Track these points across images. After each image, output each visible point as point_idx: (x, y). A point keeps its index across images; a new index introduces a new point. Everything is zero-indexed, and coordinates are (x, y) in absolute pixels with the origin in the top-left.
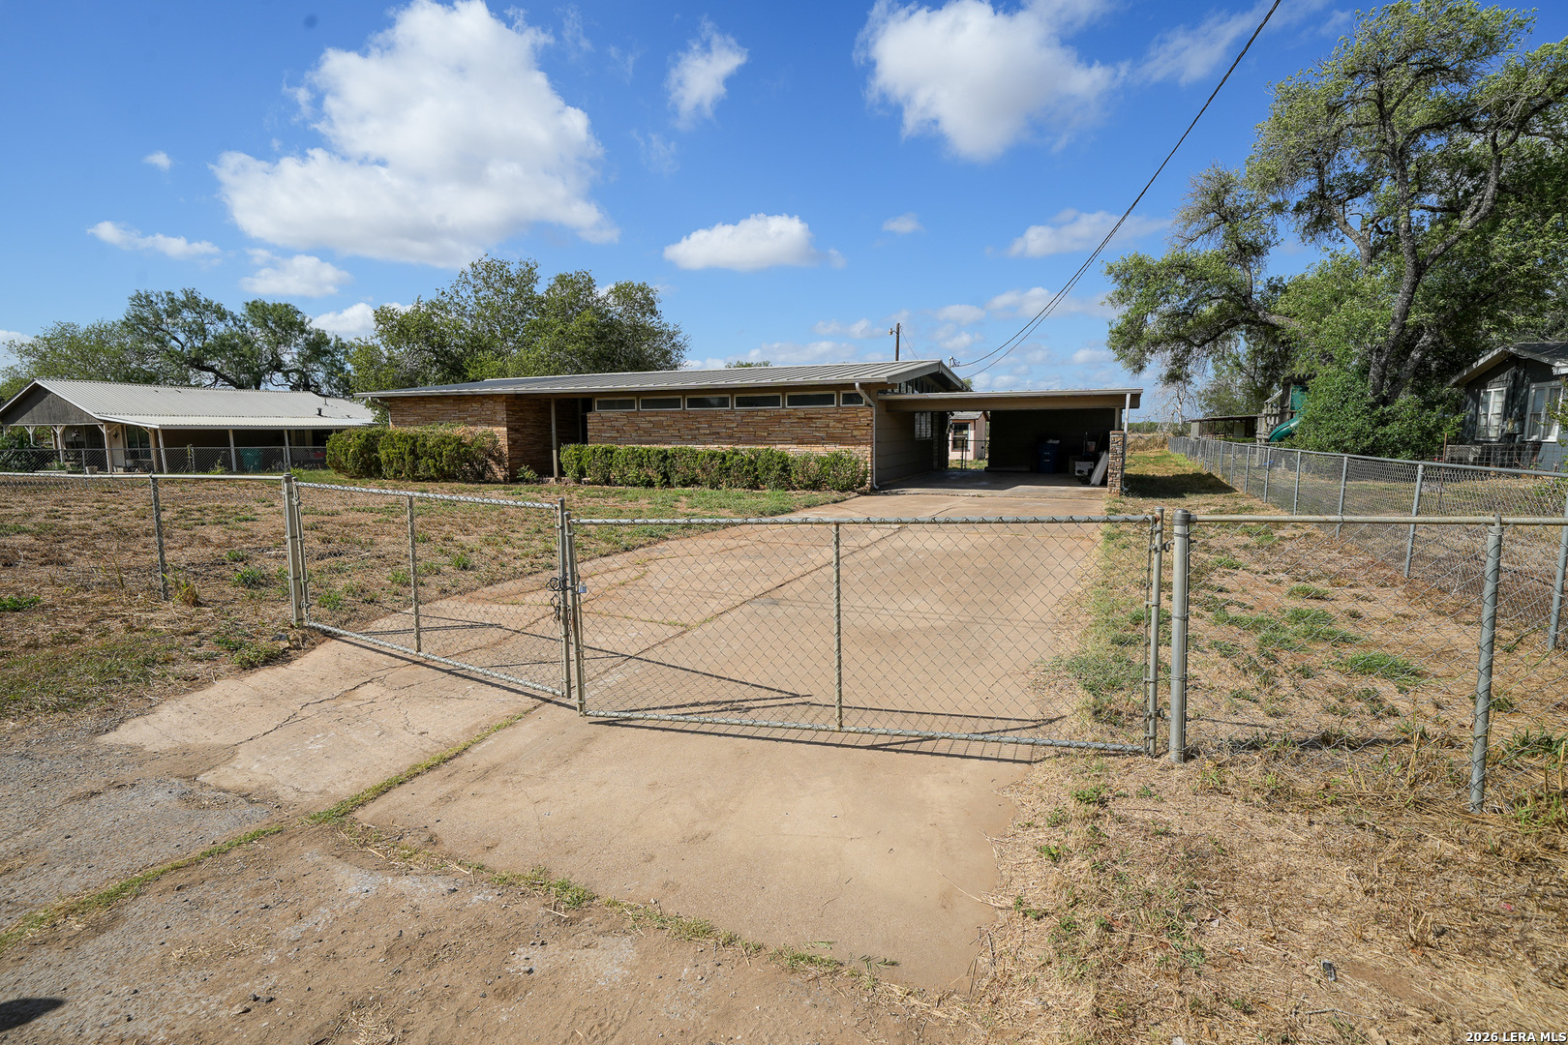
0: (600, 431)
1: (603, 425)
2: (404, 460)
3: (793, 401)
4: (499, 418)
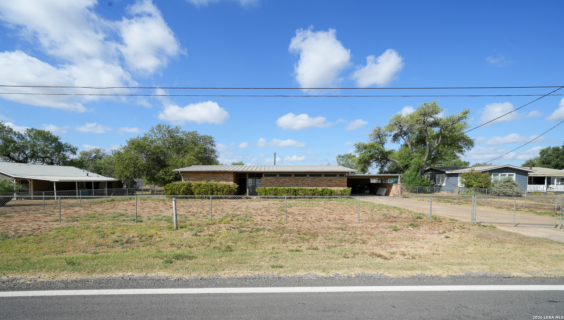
1: (267, 181)
3: (326, 176)
4: (230, 179)
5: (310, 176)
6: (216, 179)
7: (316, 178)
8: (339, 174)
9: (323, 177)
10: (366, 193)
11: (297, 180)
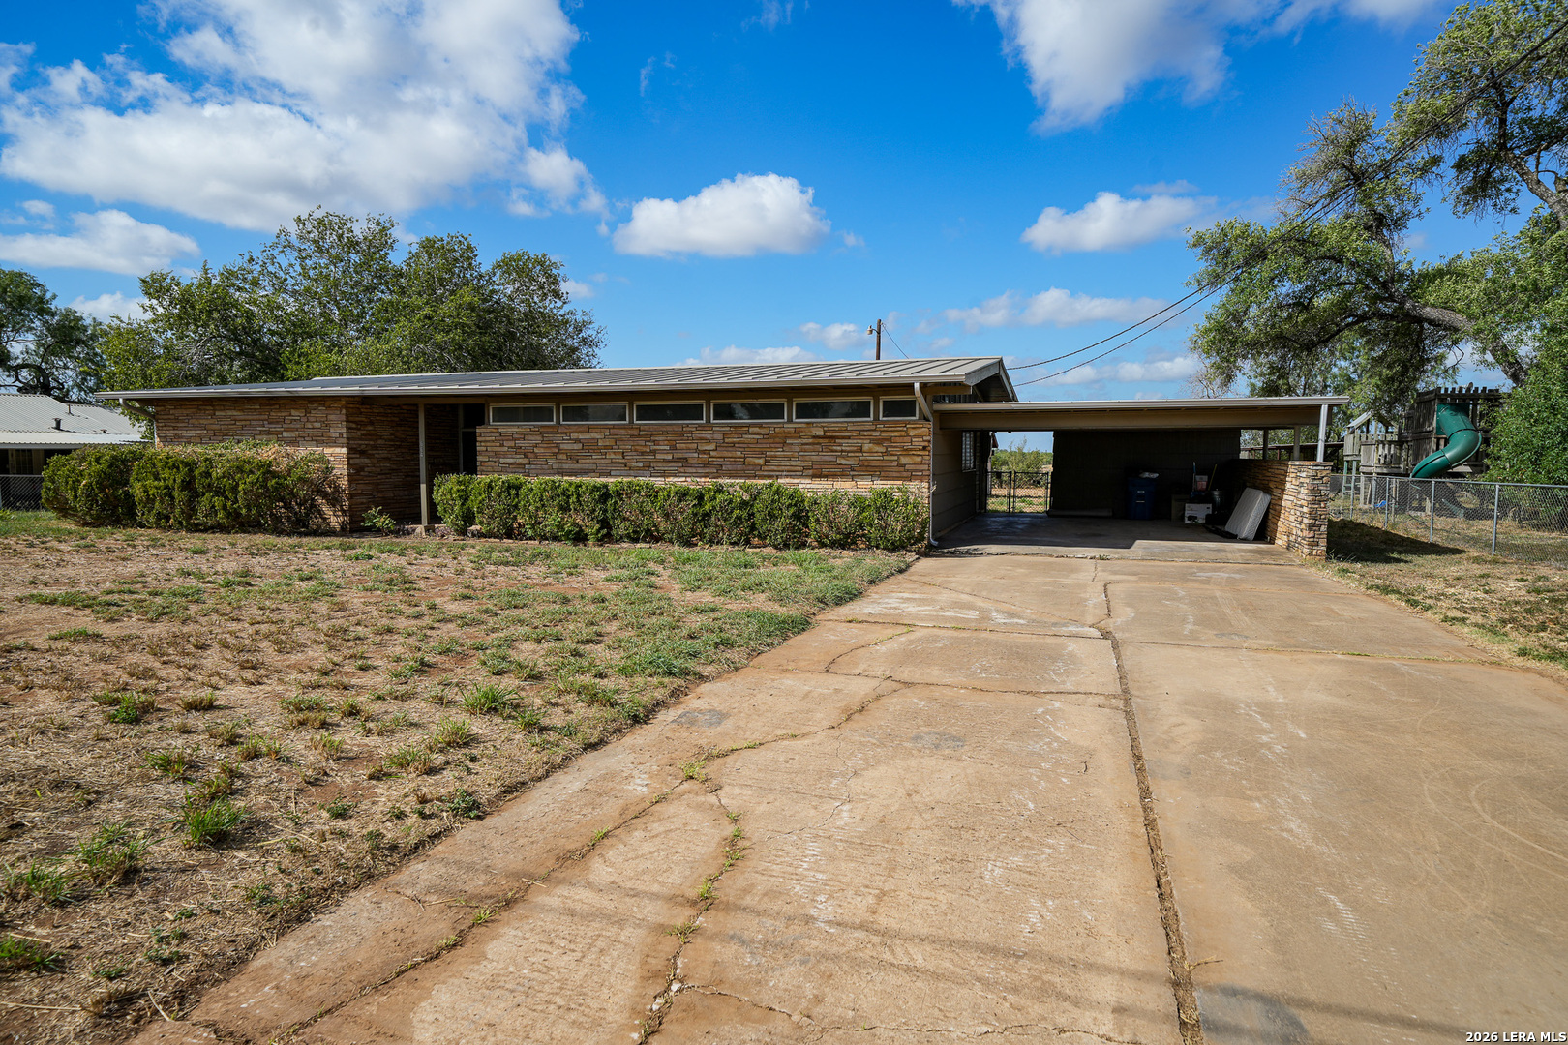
0: (496, 453)
1: (502, 445)
2: (172, 498)
3: (804, 411)
4: (334, 433)
5: (723, 413)
6: (277, 433)
7: (749, 425)
8: (883, 398)
9: (790, 420)
10: (1190, 518)
11: (649, 437)
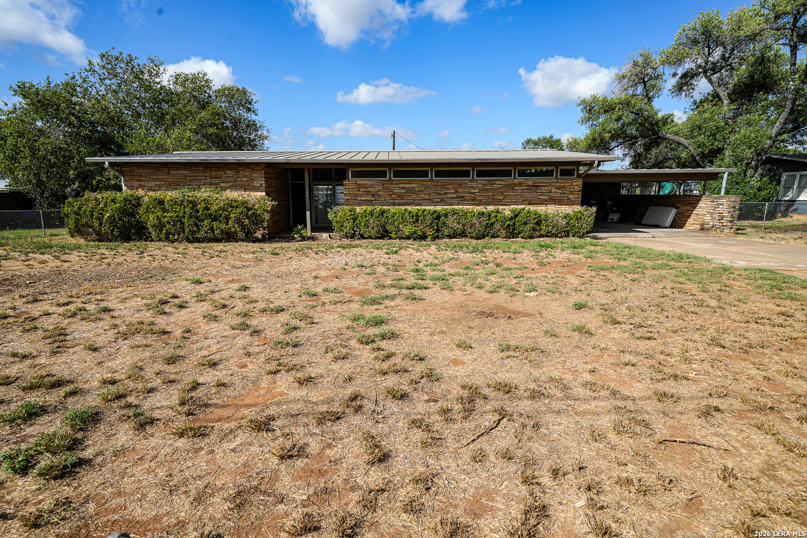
0: (356, 195)
1: (359, 191)
3: (522, 174)
4: (256, 184)
5: (481, 174)
6: (216, 184)
7: (496, 180)
8: (560, 168)
9: (515, 178)
10: (611, 219)
11: (443, 186)
